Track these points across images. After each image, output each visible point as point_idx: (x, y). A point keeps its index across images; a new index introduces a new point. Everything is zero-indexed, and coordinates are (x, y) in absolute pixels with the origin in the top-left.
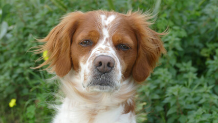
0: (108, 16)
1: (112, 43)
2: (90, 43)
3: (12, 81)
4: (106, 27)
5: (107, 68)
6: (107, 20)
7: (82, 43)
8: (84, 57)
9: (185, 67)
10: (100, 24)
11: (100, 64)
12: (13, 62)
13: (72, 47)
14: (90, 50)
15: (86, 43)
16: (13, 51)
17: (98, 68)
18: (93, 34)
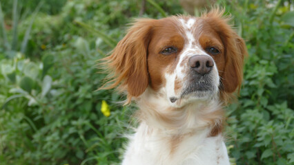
0: (186, 20)
1: (200, 46)
2: (174, 49)
3: (62, 142)
4: (189, 30)
5: (206, 69)
6: (188, 24)
7: (163, 51)
8: (169, 66)
9: (279, 110)
10: (182, 28)
11: (198, 64)
12: (62, 121)
13: (149, 59)
14: (176, 57)
15: (168, 51)
16: (61, 108)
17: (196, 69)
18: (176, 39)
